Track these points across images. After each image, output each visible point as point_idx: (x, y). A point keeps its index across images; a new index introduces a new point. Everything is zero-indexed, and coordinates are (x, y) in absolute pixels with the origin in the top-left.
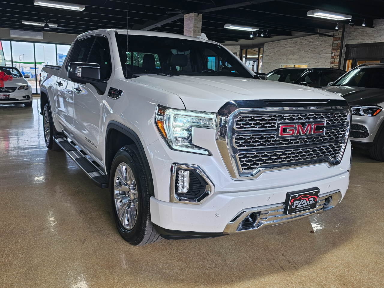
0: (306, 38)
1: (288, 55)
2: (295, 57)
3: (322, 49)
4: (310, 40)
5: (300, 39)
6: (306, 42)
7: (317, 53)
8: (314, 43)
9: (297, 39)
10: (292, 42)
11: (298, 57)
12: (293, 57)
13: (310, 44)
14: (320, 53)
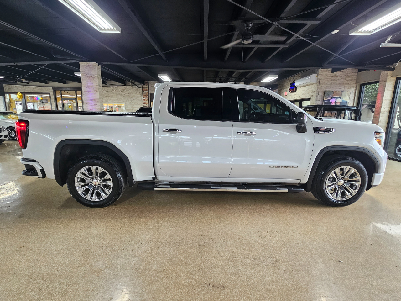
0: (120, 87)
1: (107, 97)
2: (113, 98)
3: (134, 95)
4: (124, 89)
5: (115, 87)
6: (120, 90)
7: (131, 97)
8: (128, 91)
9: (113, 87)
10: (109, 88)
11: (116, 99)
12: (112, 99)
13: (124, 91)
14: (133, 97)
